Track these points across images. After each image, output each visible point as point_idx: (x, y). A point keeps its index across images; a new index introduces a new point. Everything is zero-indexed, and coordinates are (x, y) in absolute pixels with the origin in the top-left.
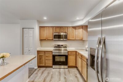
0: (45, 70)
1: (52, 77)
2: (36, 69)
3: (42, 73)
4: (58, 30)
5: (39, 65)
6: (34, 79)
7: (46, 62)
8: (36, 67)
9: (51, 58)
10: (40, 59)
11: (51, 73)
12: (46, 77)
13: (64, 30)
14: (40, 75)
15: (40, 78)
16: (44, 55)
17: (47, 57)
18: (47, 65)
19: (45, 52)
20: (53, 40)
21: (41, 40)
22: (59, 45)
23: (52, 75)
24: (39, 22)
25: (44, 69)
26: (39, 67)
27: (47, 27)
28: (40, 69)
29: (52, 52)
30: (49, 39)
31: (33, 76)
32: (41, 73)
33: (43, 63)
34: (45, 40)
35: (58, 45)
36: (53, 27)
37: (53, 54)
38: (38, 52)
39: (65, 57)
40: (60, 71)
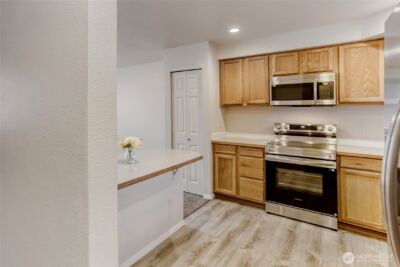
0: (238, 210)
1: (256, 238)
2: (208, 201)
3: (226, 216)
4: (290, 65)
5: (218, 190)
6: (199, 227)
7: (241, 184)
8: (209, 196)
9: (260, 173)
10: (222, 170)
11: (257, 226)
12: (237, 231)
13: (318, 62)
14: (217, 219)
15: (216, 227)
16: (234, 158)
17: (244, 165)
18: (243, 195)
19: (237, 147)
20: (268, 104)
21: (225, 107)
22: (298, 127)
23: (258, 231)
24: (216, 45)
25: (233, 205)
26: (218, 196)
27: (243, 58)
28: (219, 204)
29: (263, 149)
30: (252, 102)
31: (197, 218)
32: (221, 216)
33: (231, 185)
34: (240, 105)
35: (292, 127)
36: (269, 55)
37: (269, 157)
38: (216, 146)
39: (320, 177)
40: (295, 227)
